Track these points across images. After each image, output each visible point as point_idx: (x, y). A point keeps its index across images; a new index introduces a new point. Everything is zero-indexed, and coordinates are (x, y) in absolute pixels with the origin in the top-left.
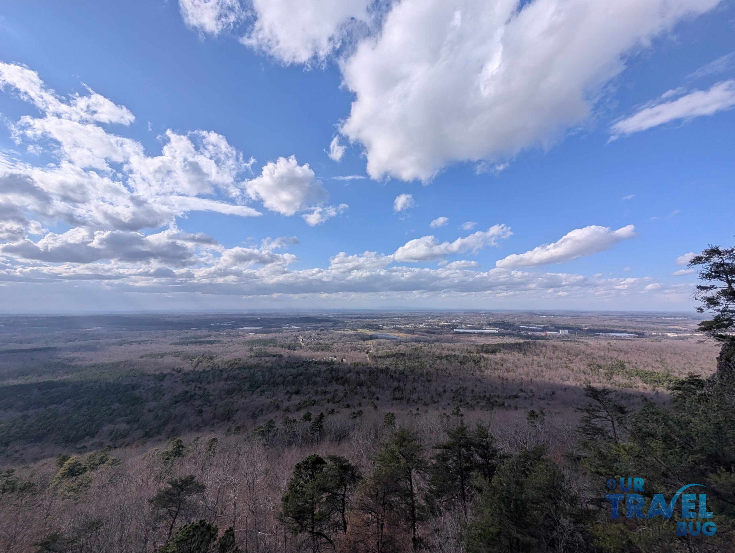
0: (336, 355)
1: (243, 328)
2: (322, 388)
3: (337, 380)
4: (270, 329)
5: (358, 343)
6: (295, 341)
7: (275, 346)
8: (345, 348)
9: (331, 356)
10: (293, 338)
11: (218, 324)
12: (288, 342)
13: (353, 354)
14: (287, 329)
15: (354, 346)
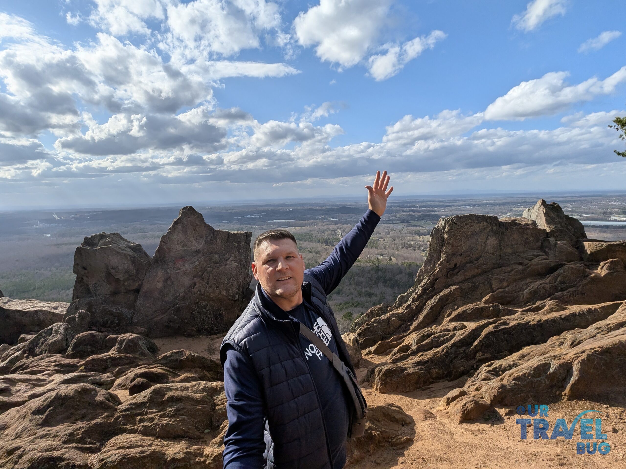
0: (383, 253)
1: (275, 221)
2: (366, 290)
3: (385, 282)
4: (304, 222)
5: (411, 238)
6: (333, 235)
7: (311, 241)
8: (395, 244)
9: (378, 254)
10: (330, 232)
11: (249, 216)
12: (325, 236)
13: (404, 252)
14: (323, 222)
15: (407, 242)
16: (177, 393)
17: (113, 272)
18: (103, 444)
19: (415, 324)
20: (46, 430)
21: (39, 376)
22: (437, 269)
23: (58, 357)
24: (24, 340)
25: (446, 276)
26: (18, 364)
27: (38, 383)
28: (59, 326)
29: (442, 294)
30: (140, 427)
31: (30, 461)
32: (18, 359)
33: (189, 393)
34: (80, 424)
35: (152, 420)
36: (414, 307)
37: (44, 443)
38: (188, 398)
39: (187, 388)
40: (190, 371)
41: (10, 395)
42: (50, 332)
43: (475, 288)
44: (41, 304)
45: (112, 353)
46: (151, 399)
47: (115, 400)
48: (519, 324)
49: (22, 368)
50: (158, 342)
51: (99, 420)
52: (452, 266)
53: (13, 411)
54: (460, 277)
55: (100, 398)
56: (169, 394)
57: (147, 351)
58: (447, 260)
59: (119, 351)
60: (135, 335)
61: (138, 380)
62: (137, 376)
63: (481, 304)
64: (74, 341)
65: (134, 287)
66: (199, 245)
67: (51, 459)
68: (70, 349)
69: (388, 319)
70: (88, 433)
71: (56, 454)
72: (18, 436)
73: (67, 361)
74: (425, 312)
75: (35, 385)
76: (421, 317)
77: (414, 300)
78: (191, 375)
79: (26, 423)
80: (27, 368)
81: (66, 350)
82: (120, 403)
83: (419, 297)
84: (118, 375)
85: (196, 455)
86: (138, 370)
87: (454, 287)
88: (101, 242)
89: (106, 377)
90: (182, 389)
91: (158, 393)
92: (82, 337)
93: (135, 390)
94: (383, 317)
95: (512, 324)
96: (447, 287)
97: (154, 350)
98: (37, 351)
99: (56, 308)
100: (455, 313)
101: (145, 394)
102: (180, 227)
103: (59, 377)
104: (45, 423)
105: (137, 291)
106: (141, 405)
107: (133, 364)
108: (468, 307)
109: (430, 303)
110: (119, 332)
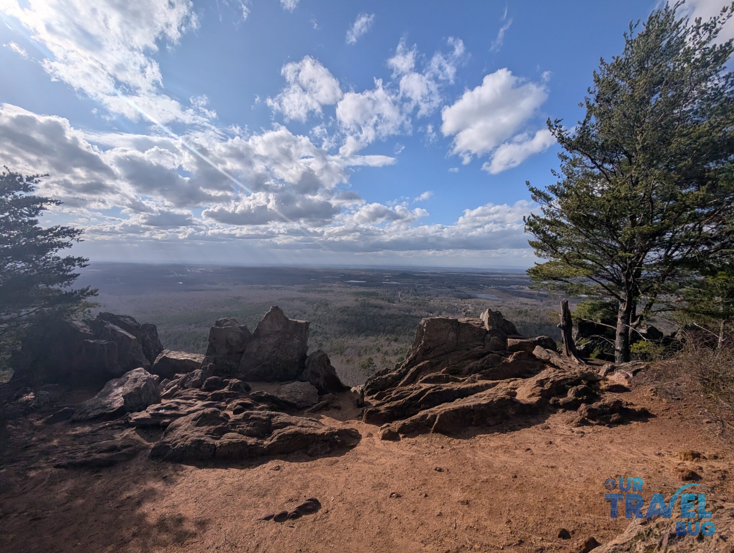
1: (350, 281)
4: (373, 283)
5: (455, 301)
6: (394, 295)
7: (377, 298)
8: (442, 305)
11: (330, 277)
12: (388, 295)
14: (388, 284)
15: (451, 303)
16: (255, 416)
17: (230, 341)
18: (221, 437)
19: (402, 382)
20: (198, 428)
21: (190, 401)
22: (418, 350)
23: (197, 390)
24: (177, 377)
25: (423, 354)
26: (177, 393)
27: (191, 405)
28: (198, 371)
29: (419, 365)
30: (238, 430)
31: (191, 441)
32: (176, 390)
33: (261, 416)
34: (212, 427)
35: (243, 427)
36: (402, 371)
37: (197, 434)
38: (259, 418)
39: (260, 414)
40: (265, 403)
41: (178, 410)
42: (193, 375)
43: (438, 363)
44: (187, 355)
45: (226, 390)
46: (244, 418)
47: (227, 416)
48: (448, 389)
49: (179, 395)
50: (250, 384)
51: (220, 426)
52: (427, 348)
53: (182, 418)
54: (431, 355)
55: (221, 416)
56: (252, 416)
57: (245, 391)
58: (425, 344)
59: (230, 389)
60: (238, 381)
61: (238, 406)
62: (238, 404)
63: (440, 374)
64: (206, 381)
65: (240, 350)
66: (278, 328)
67: (200, 441)
68: (203, 386)
69: (386, 378)
70: (216, 431)
71: (202, 439)
72: (186, 430)
73: (203, 393)
74: (408, 376)
75: (189, 406)
76: (406, 378)
77: (403, 368)
78: (266, 406)
79: (189, 424)
80: (181, 395)
81: (201, 386)
82: (230, 418)
83: (406, 365)
84: (228, 403)
85: (260, 444)
86: (239, 401)
87: (426, 362)
88: (225, 324)
89: (223, 404)
90: (258, 414)
91: (247, 415)
92: (211, 379)
93: (236, 412)
94: (384, 377)
95: (444, 389)
96: (423, 361)
97: (248, 389)
98: (186, 385)
99: (195, 358)
100: (424, 378)
101: (241, 415)
102: (269, 316)
103: (200, 403)
104: (197, 425)
105: (242, 353)
106: (238, 420)
107: (236, 397)
108: (432, 375)
109: (412, 370)
110: (230, 377)
